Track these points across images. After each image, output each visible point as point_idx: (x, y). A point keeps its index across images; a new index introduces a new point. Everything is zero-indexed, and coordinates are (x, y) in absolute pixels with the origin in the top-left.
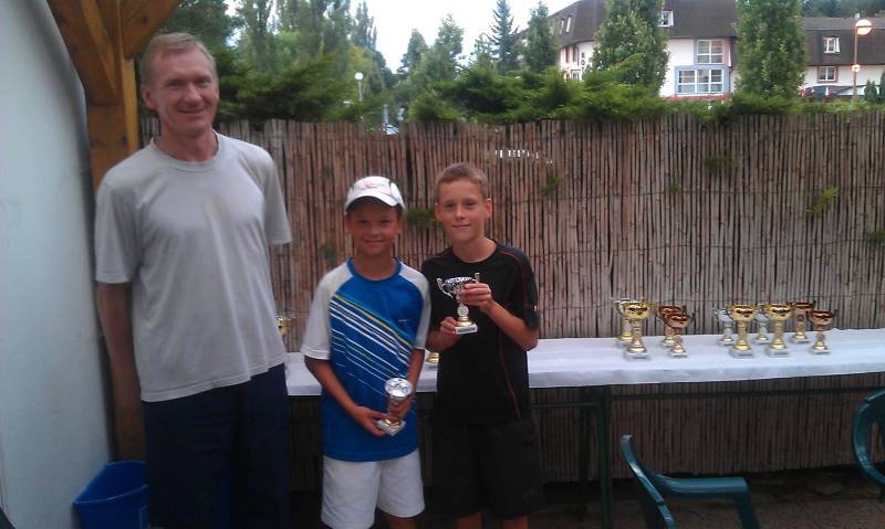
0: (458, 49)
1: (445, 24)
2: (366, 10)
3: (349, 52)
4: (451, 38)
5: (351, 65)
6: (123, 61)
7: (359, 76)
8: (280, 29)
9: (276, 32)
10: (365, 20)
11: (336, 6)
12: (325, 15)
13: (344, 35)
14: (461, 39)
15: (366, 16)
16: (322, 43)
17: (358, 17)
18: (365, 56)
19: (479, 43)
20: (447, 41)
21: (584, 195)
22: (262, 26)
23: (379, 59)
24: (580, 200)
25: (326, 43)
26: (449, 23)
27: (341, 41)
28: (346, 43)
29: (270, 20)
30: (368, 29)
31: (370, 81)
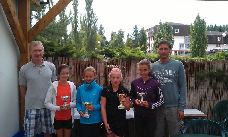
0: (123, 37)
1: (120, 31)
2: (102, 26)
3: (97, 36)
4: (121, 34)
5: (97, 39)
6: (28, 43)
7: (99, 42)
8: (80, 30)
9: (79, 31)
10: (102, 28)
11: (94, 25)
12: (92, 27)
13: (96, 32)
14: (124, 34)
15: (102, 27)
16: (90, 34)
17: (100, 27)
18: (101, 37)
19: (128, 36)
20: (120, 35)
21: (127, 75)
22: (76, 29)
23: (105, 38)
24: (126, 77)
25: (91, 34)
26: (121, 30)
27: (95, 33)
28: (96, 34)
29: (78, 28)
30: (103, 30)
31: (101, 43)
